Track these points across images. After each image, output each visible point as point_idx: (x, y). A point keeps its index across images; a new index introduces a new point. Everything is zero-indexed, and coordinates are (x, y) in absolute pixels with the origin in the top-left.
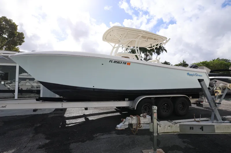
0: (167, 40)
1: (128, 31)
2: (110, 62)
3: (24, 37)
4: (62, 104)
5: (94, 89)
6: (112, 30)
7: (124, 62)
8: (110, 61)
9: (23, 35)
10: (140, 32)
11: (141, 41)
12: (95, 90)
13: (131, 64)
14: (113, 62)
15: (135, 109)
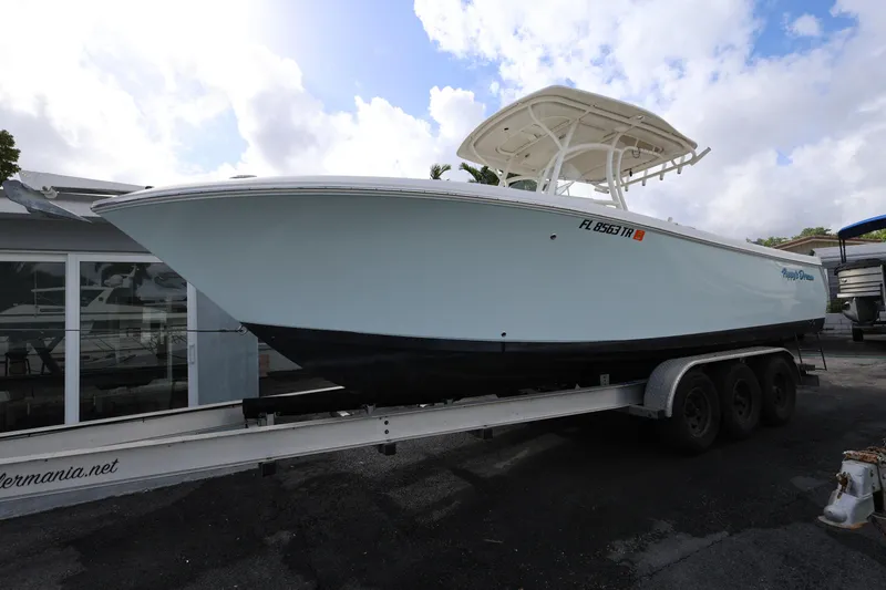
0: (698, 152)
1: (589, 110)
2: (584, 227)
3: (18, 151)
4: (386, 423)
5: (503, 344)
6: (533, 106)
7: (625, 229)
8: (584, 223)
9: (12, 143)
10: (625, 120)
11: (621, 151)
12: (508, 349)
13: (647, 234)
14: (592, 226)
15: (669, 413)
